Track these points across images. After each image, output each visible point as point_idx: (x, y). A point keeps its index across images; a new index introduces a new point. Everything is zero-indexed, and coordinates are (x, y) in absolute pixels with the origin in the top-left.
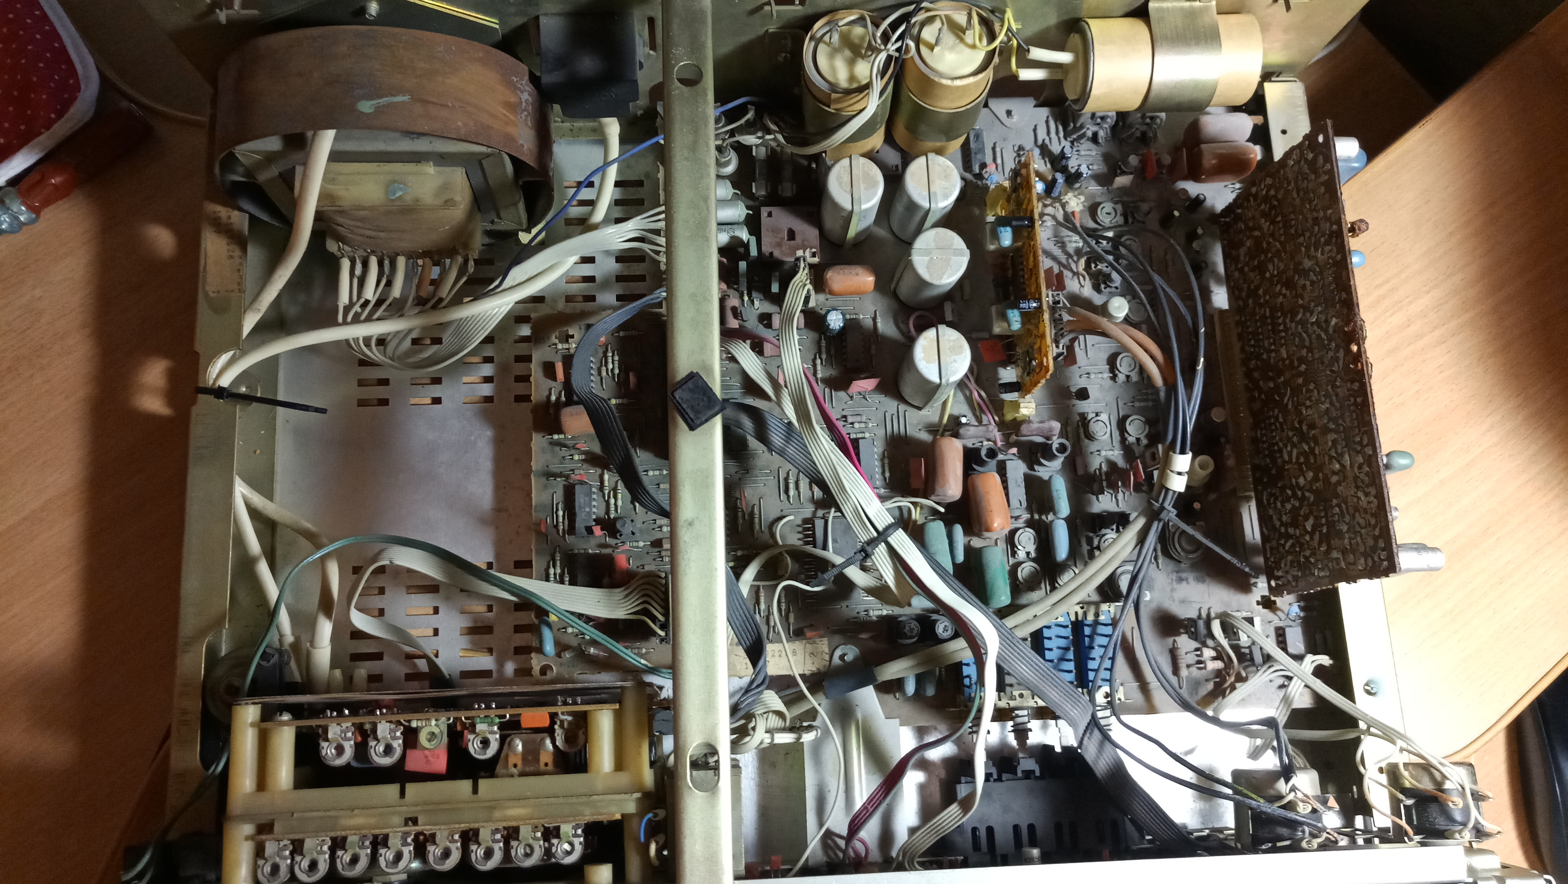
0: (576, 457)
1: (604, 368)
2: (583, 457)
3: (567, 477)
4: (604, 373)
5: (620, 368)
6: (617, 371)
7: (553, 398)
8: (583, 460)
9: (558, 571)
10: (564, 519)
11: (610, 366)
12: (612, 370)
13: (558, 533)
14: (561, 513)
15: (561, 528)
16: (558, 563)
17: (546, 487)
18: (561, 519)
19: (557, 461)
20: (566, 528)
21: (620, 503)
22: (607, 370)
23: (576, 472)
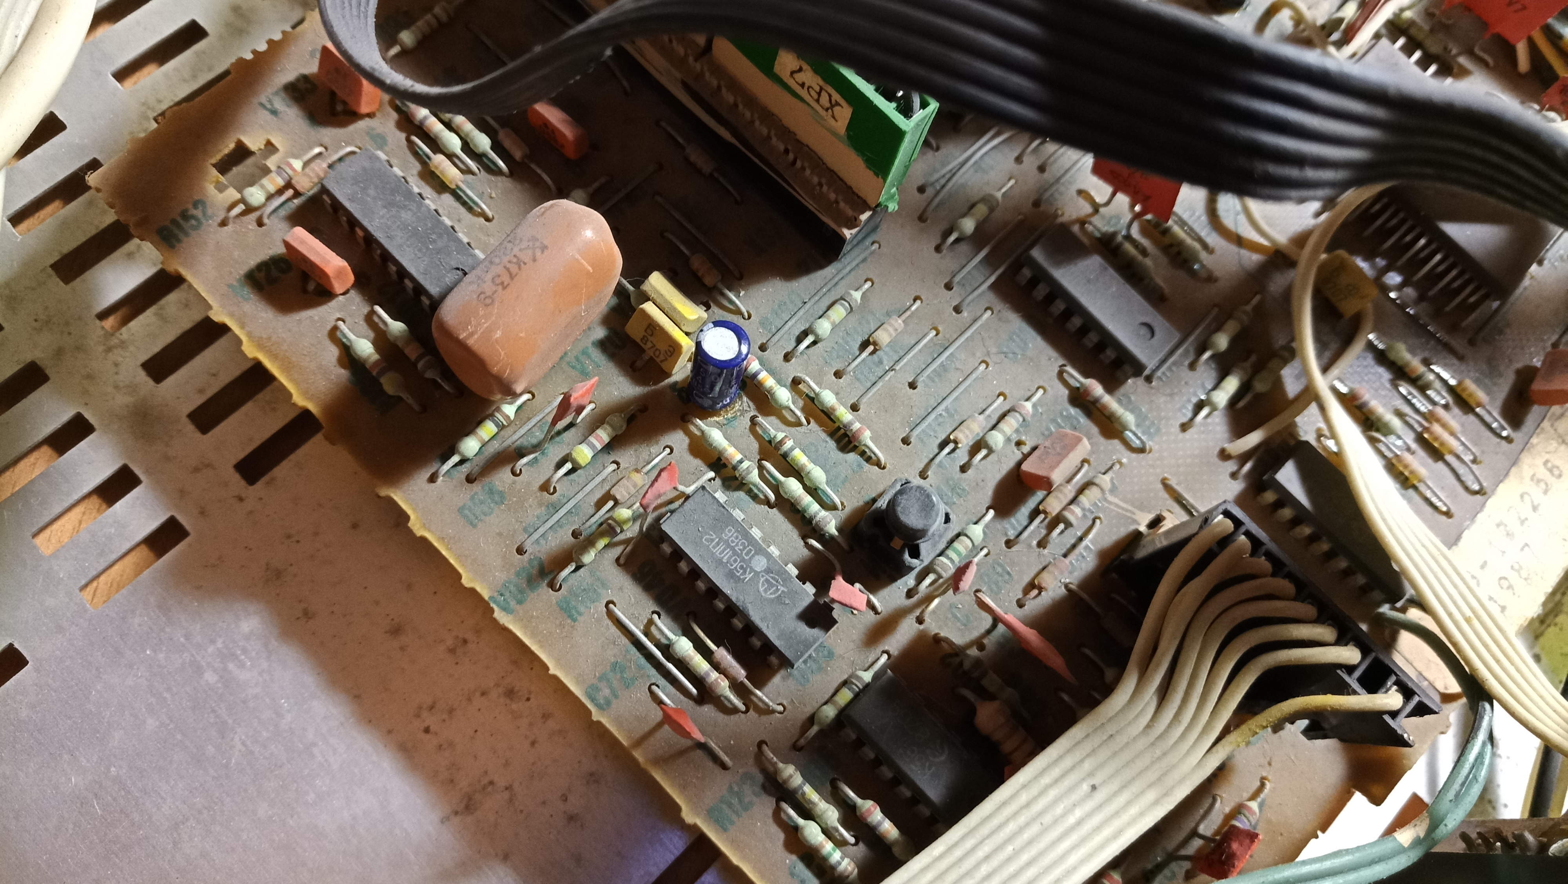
0: (584, 454)
1: (439, 160)
2: (603, 436)
3: (608, 529)
4: (450, 173)
5: (483, 127)
6: (483, 142)
7: (365, 347)
8: (609, 447)
9: (832, 814)
10: (707, 654)
11: (454, 142)
12: (467, 147)
13: (730, 710)
14: (684, 646)
15: (723, 686)
16: (811, 794)
17: (568, 611)
18: (701, 664)
19: (533, 511)
20: (741, 673)
21: (818, 475)
22: (451, 156)
23: (620, 493)
